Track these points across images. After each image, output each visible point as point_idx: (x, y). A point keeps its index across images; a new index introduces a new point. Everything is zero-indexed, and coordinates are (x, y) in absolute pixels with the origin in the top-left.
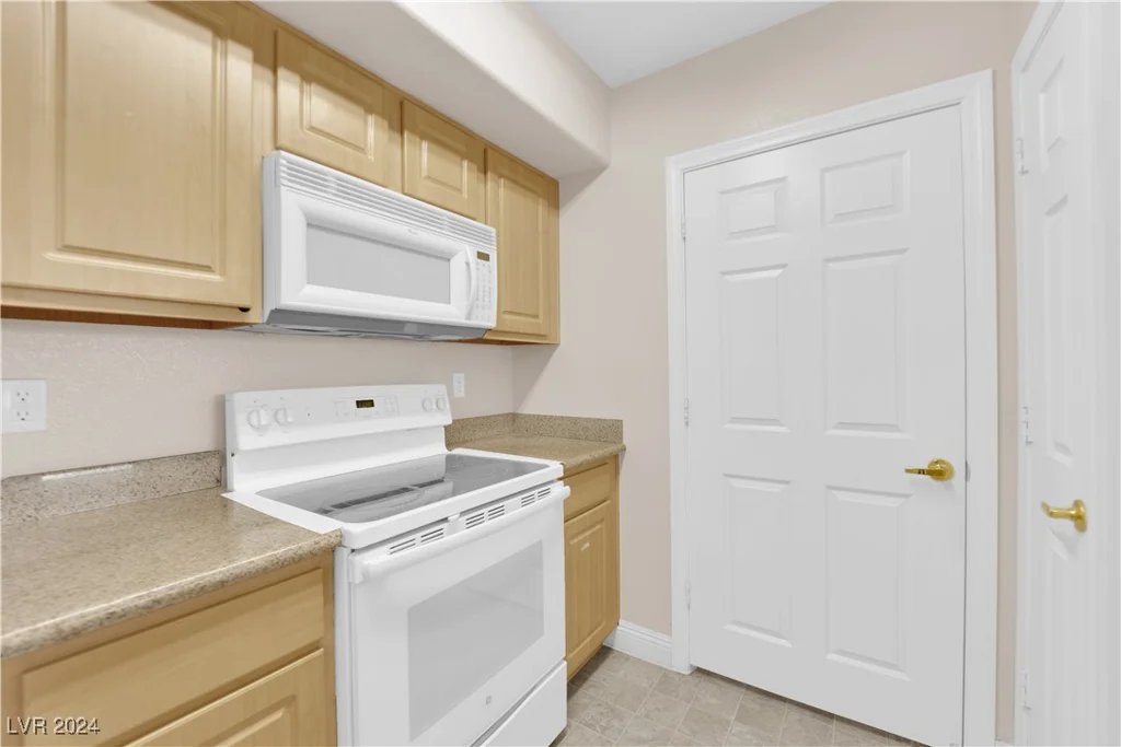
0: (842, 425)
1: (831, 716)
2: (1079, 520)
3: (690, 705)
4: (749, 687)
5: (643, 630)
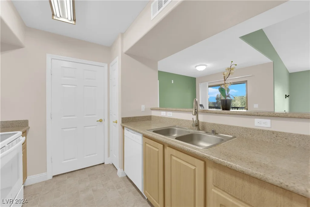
0: (87, 115)
1: (85, 168)
2: (116, 122)
3: (55, 183)
4: (68, 173)
5: (32, 176)
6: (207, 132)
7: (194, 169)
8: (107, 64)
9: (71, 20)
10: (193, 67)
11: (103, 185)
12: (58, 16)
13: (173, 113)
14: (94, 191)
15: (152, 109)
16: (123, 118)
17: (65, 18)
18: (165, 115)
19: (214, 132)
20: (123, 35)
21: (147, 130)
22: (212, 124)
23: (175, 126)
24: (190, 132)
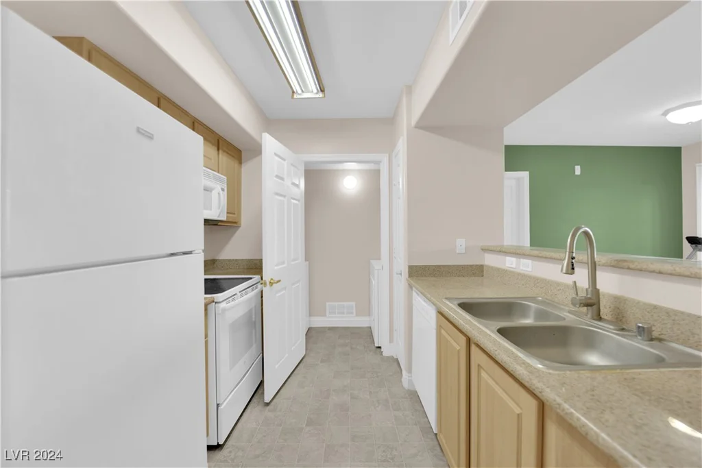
6: (623, 329)
7: (518, 415)
8: (388, 155)
9: (317, 93)
10: (652, 116)
11: (370, 393)
12: (300, 91)
13: (536, 263)
14: (353, 397)
15: (485, 250)
16: (411, 268)
17: (309, 92)
18: (514, 266)
19: (645, 333)
20: (409, 89)
21: (446, 298)
22: (650, 305)
23: (533, 299)
24: (564, 319)
